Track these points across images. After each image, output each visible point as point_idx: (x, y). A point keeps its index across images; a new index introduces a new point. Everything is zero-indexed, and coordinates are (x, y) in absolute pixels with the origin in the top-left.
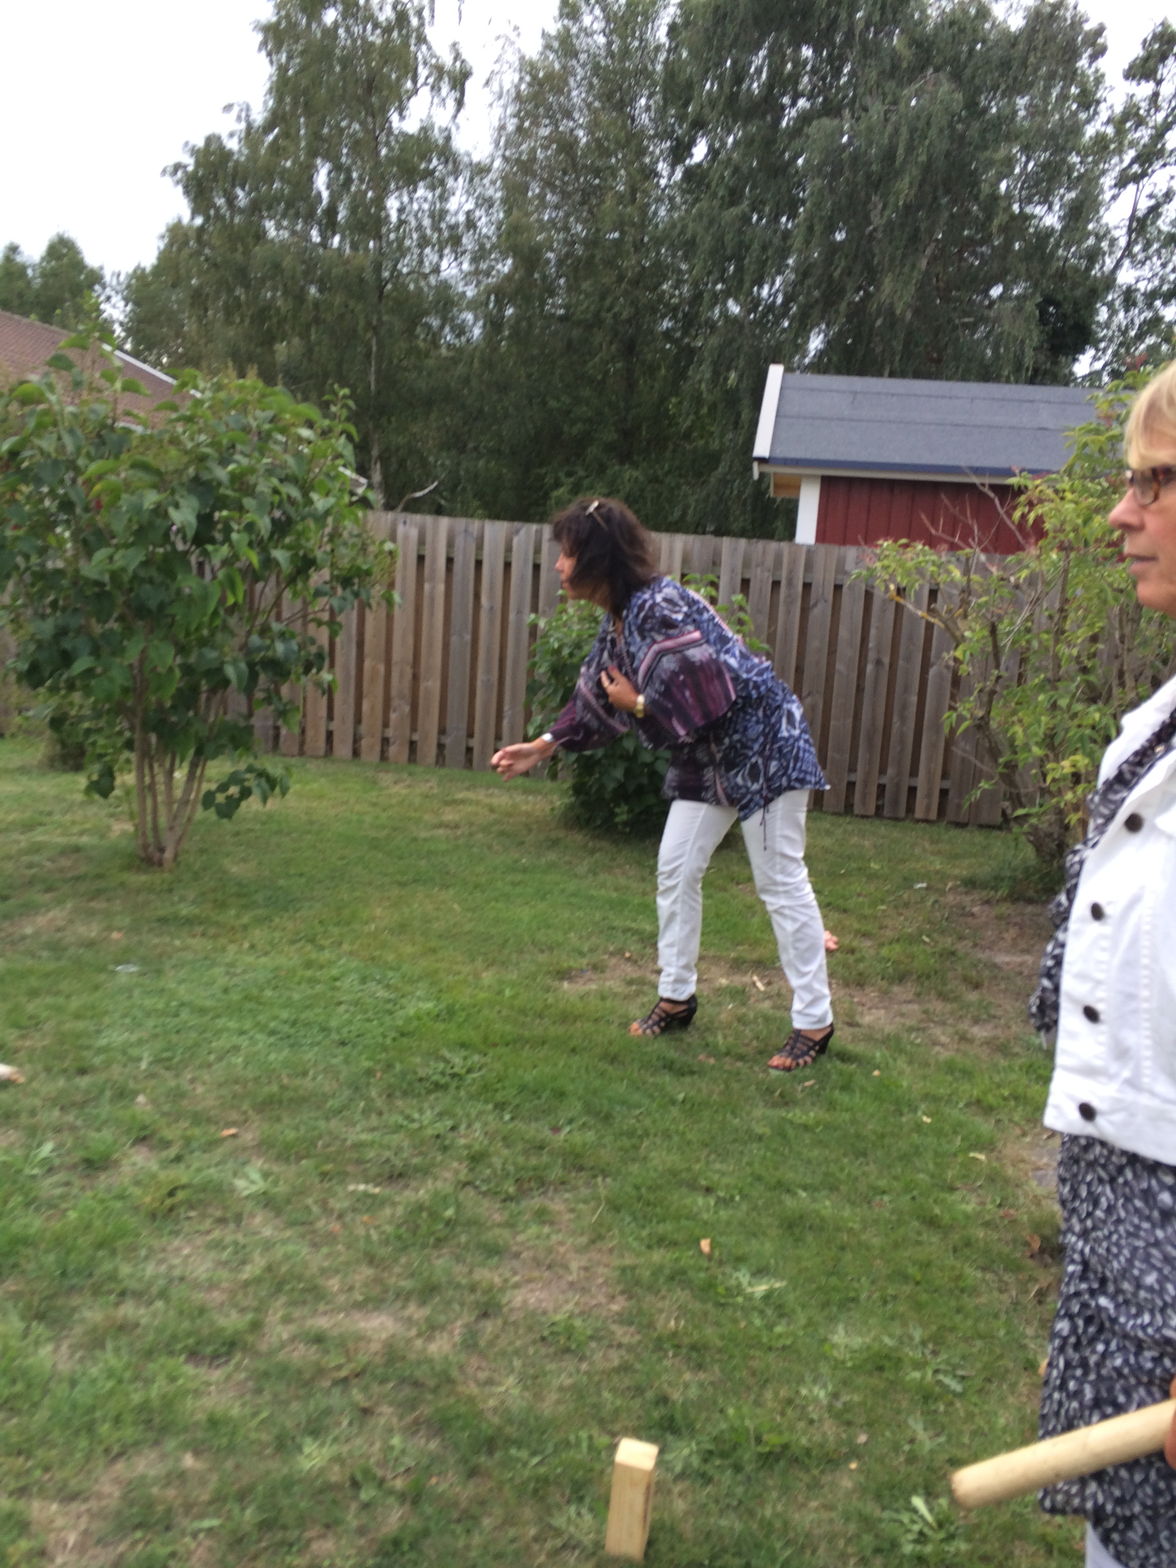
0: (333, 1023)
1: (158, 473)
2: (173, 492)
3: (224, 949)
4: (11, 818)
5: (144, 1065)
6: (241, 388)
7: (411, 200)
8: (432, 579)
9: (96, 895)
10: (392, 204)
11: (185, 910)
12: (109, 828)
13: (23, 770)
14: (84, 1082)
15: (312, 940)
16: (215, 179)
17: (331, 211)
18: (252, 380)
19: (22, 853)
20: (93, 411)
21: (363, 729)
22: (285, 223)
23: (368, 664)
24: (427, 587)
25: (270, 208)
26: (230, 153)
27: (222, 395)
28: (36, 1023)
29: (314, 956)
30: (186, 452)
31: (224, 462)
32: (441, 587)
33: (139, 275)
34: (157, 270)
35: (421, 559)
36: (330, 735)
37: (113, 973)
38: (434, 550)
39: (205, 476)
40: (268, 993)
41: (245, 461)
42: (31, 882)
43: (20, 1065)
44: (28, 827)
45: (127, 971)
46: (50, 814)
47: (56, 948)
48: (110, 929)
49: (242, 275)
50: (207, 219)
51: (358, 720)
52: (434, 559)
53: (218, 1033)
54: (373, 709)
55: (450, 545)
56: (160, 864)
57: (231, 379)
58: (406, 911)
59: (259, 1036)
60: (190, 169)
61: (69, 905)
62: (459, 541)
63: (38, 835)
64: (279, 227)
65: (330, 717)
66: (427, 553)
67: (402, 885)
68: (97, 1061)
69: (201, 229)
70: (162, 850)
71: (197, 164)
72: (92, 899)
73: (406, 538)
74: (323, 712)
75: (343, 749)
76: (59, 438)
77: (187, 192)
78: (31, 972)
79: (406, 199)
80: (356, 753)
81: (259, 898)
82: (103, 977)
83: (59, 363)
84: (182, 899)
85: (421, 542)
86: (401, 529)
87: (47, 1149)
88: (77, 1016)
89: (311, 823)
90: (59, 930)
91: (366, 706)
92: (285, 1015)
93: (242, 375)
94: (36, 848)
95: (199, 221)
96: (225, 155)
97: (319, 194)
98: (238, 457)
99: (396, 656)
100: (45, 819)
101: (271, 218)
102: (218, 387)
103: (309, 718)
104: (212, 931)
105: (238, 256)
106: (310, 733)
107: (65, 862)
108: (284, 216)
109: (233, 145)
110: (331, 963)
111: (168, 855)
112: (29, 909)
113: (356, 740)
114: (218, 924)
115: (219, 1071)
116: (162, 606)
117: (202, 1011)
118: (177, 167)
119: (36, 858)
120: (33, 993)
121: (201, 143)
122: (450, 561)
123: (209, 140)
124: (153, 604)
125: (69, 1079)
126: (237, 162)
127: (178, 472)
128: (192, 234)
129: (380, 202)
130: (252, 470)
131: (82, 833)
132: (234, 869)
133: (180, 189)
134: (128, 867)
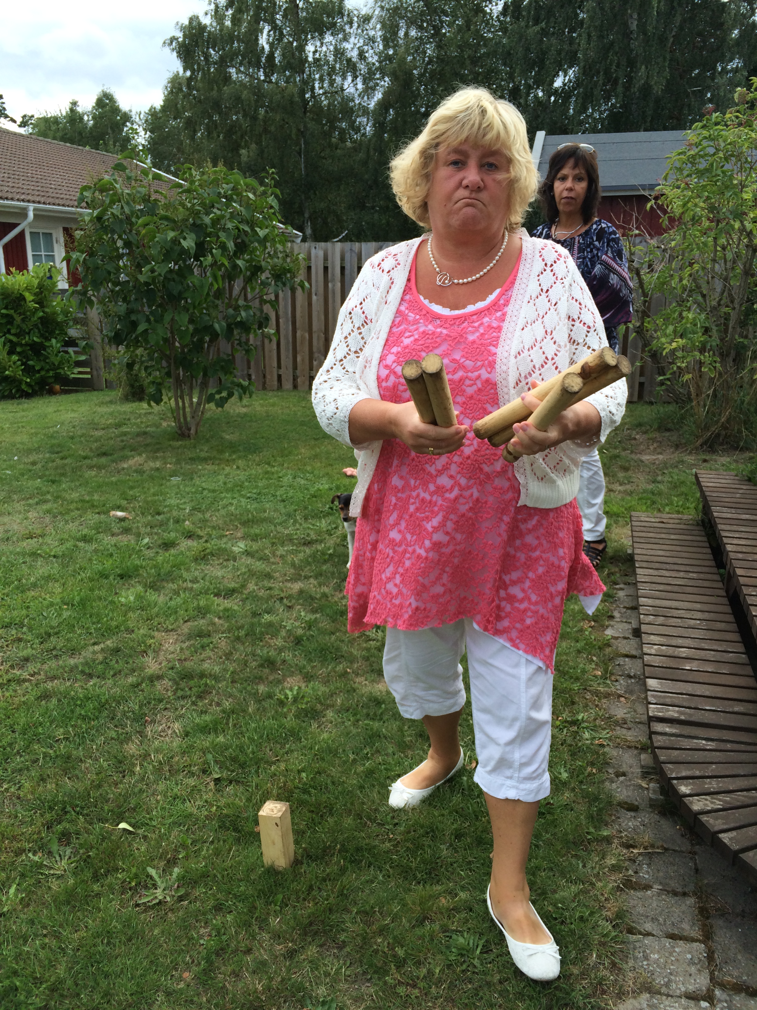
0: (278, 493)
1: (174, 221)
2: (182, 231)
3: (223, 469)
4: (108, 422)
5: (187, 511)
6: (215, 172)
7: (322, 44)
8: (333, 280)
9: (157, 451)
10: (310, 48)
11: (203, 454)
12: (161, 424)
13: (111, 402)
14: (159, 518)
15: (269, 464)
16: (197, 45)
17: (271, 56)
18: (221, 167)
19: (117, 436)
20: (139, 192)
21: (298, 372)
22: (242, 69)
23: (299, 334)
24: (330, 285)
25: (232, 60)
26: (205, 27)
27: (205, 177)
28: (135, 498)
29: (269, 469)
30: (188, 209)
31: (207, 214)
32: (339, 284)
33: (153, 113)
34: (164, 108)
35: (326, 269)
36: (279, 377)
37: (169, 480)
38: (333, 263)
39: (199, 222)
40: (247, 484)
41: (218, 212)
42: (123, 448)
43: (130, 512)
44: (118, 425)
45: (175, 480)
46: (129, 419)
47: (140, 472)
48: (166, 463)
49: (217, 106)
50: (193, 71)
51: (295, 368)
52: (333, 268)
53: (222, 499)
54: (303, 360)
55: (342, 259)
56: (189, 436)
57: (209, 168)
58: (318, 450)
59: (242, 499)
60: (180, 40)
61: (144, 455)
62: (348, 256)
63: (124, 429)
64: (238, 72)
65: (279, 367)
66: (330, 266)
67: (316, 439)
68: (165, 510)
69: (190, 79)
70: (189, 429)
71: (185, 36)
72: (155, 452)
73: (317, 257)
74: (275, 364)
75: (288, 384)
76: (122, 208)
77: (179, 56)
78: (129, 480)
79: (318, 44)
80: (295, 387)
81: (241, 448)
82: (164, 482)
83: (119, 167)
84: (201, 450)
85: (326, 259)
86: (313, 251)
87: (146, 540)
88: (154, 495)
89: (268, 416)
90: (140, 465)
91: (299, 359)
92: (255, 491)
93: (215, 165)
94: (125, 434)
95: (188, 73)
96: (202, 28)
97: (263, 47)
98: (215, 210)
99: (315, 327)
100: (127, 422)
101: (233, 66)
102: (203, 173)
103: (267, 368)
104: (217, 462)
105: (214, 93)
106: (268, 376)
107: (140, 439)
108: (241, 64)
109: (206, 21)
110: (277, 472)
111: (193, 431)
112: (125, 458)
113: (295, 379)
114: (220, 459)
115: (223, 512)
116: (180, 293)
117: (214, 491)
118: (173, 39)
119: (125, 438)
120: (132, 488)
121: (186, 22)
122: (343, 269)
123: (191, 20)
124: (175, 292)
125: (153, 516)
126: (210, 32)
127: (186, 220)
128: (184, 82)
129: (301, 48)
130: (223, 217)
131: (147, 427)
132: (227, 437)
133: (175, 54)
134: (173, 439)
